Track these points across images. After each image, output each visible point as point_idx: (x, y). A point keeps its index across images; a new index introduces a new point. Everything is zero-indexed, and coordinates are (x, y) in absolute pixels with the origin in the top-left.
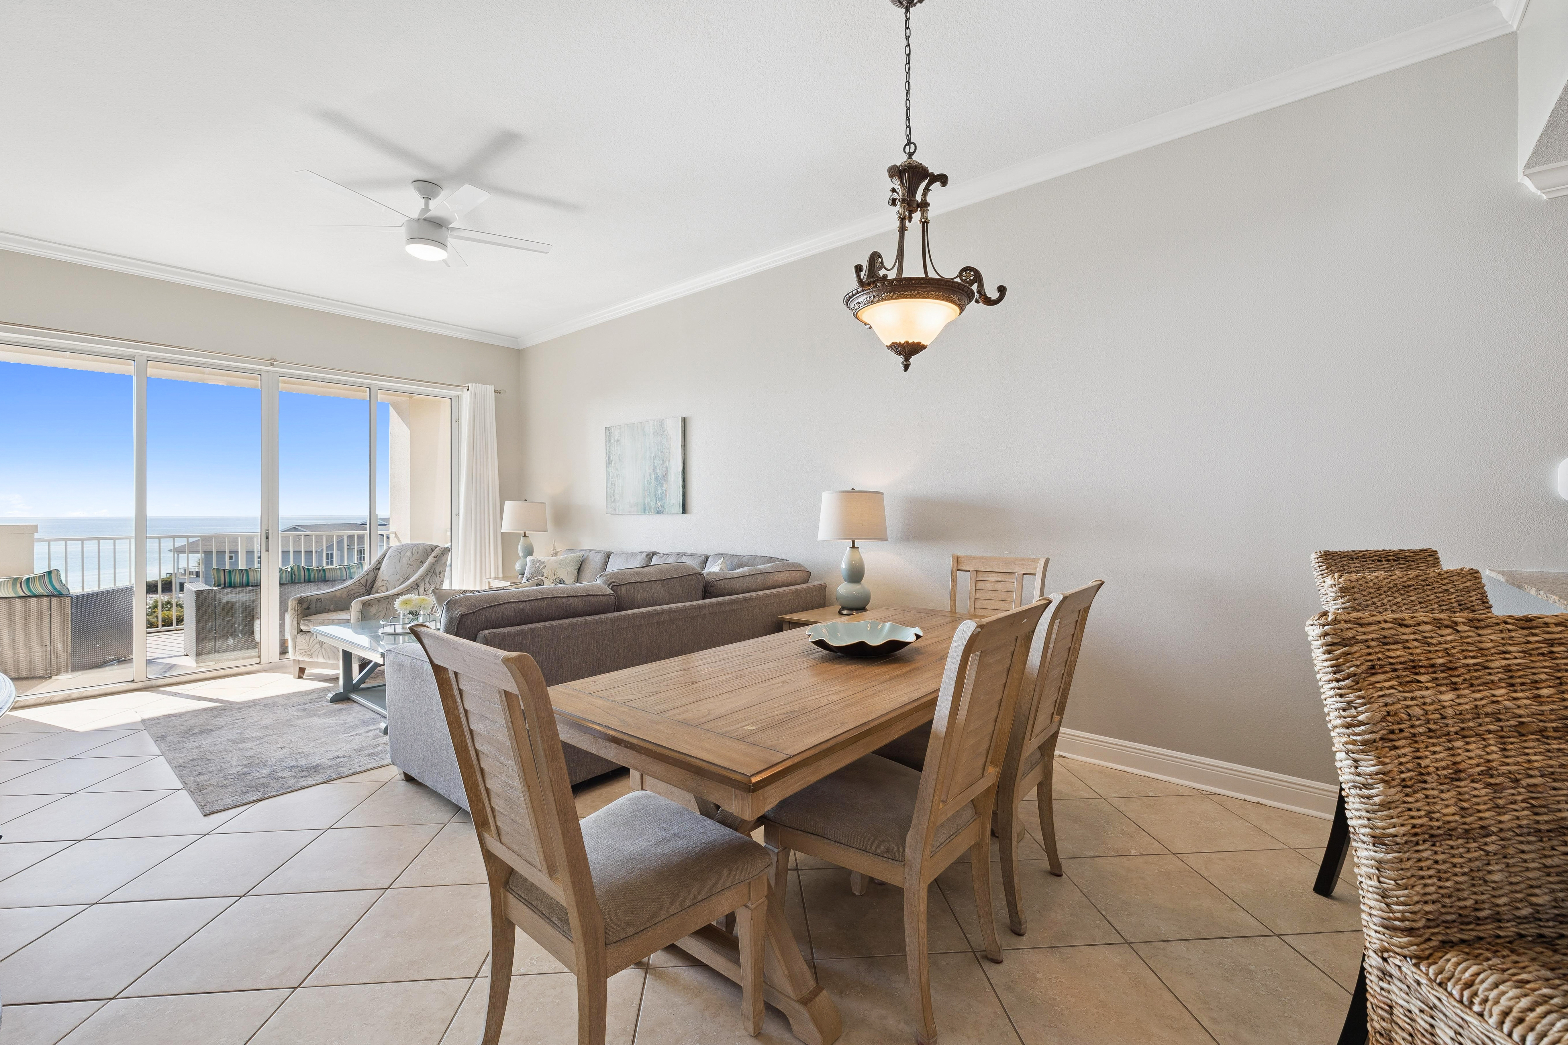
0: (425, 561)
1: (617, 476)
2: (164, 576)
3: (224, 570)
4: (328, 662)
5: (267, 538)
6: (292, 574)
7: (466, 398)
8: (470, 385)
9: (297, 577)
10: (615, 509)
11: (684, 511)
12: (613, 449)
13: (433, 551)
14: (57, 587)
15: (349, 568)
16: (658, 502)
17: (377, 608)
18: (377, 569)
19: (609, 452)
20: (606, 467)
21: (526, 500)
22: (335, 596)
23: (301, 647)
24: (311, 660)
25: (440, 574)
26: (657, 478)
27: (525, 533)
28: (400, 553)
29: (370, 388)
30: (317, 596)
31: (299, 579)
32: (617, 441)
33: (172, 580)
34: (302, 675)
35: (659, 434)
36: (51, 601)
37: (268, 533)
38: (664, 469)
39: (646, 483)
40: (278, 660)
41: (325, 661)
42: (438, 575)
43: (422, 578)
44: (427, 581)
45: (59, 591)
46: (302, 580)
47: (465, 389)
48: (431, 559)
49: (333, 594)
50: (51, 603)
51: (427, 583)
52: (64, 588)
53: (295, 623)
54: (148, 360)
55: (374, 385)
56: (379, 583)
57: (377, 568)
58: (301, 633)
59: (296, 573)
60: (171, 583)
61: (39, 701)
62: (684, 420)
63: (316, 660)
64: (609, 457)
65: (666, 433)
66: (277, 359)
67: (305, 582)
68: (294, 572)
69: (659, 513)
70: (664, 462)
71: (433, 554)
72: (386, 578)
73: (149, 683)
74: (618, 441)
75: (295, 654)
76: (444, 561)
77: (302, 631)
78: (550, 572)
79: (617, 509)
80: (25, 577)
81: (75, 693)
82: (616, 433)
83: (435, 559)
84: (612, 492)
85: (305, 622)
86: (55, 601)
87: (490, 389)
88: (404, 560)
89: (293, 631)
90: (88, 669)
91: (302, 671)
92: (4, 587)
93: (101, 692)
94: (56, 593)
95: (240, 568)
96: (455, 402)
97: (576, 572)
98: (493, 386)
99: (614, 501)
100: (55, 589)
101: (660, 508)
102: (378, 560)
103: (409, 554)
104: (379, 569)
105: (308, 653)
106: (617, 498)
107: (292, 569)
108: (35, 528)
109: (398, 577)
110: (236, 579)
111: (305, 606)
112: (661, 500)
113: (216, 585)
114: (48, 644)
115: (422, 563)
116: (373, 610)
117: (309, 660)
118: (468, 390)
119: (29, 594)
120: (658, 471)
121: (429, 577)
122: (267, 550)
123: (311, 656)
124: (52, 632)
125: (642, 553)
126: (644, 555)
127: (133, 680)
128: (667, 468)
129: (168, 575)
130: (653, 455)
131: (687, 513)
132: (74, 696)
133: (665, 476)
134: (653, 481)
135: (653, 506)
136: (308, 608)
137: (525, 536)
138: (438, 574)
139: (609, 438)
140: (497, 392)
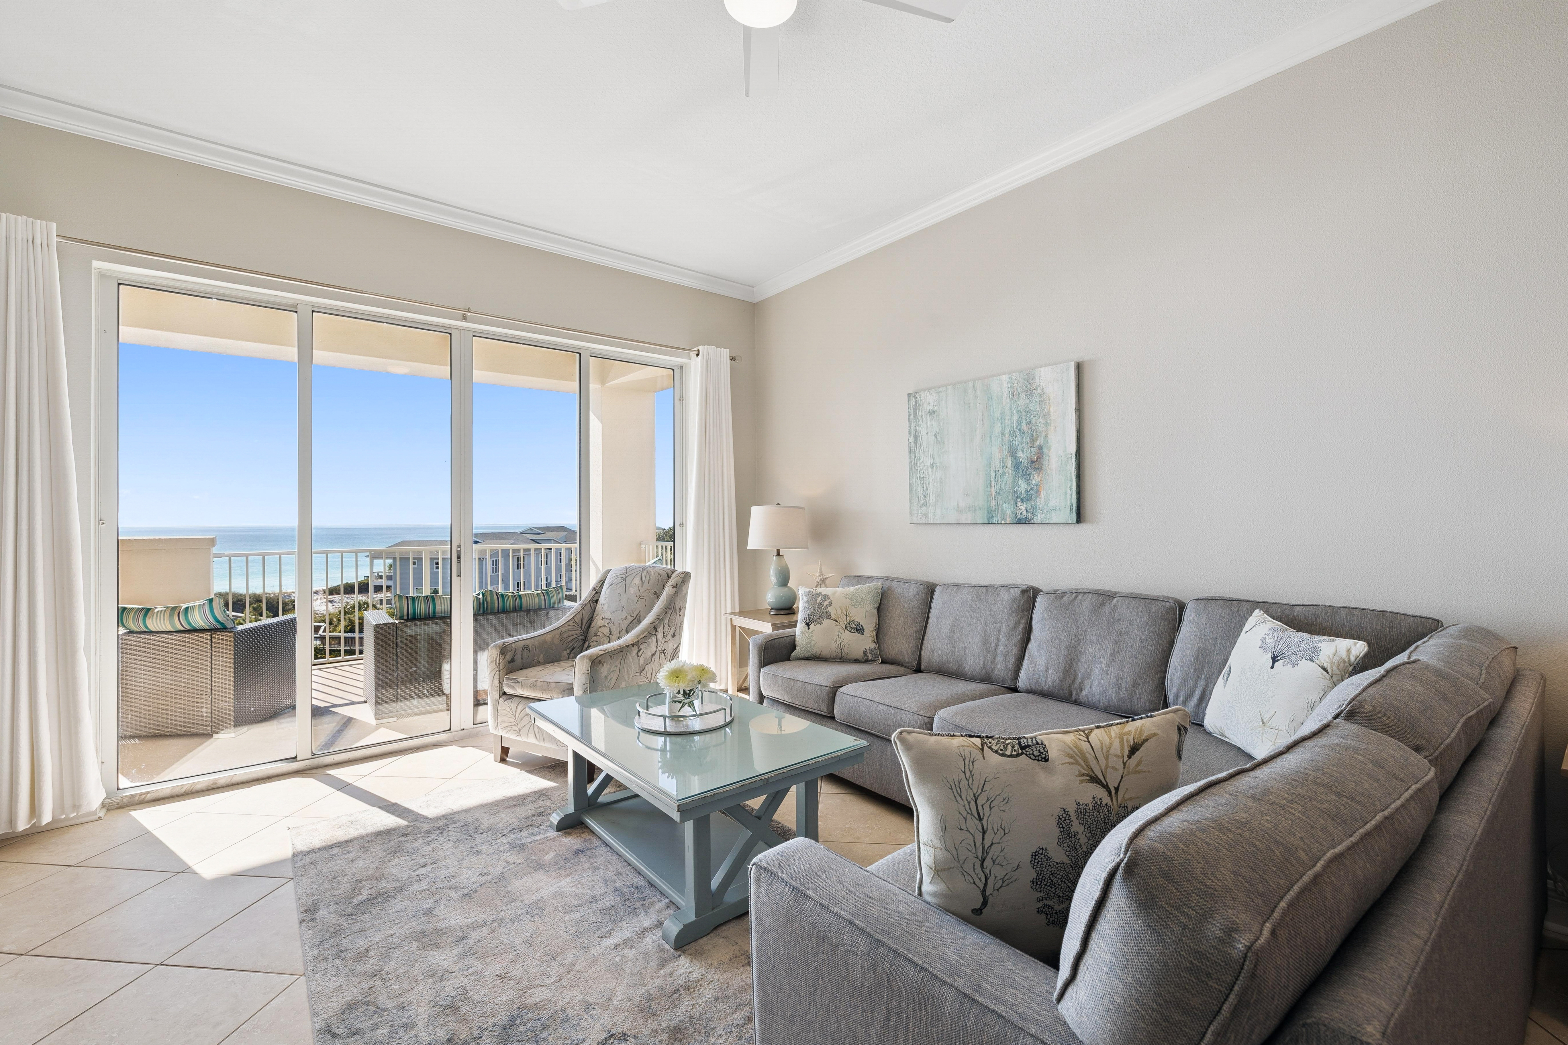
0: (661, 593)
1: (932, 466)
2: (361, 578)
3: (407, 597)
4: (543, 744)
5: (459, 558)
6: (483, 601)
7: (695, 368)
8: (701, 348)
9: (489, 604)
10: (927, 516)
11: (1080, 518)
12: (924, 426)
13: (669, 577)
14: (220, 619)
15: (547, 593)
16: (1019, 504)
17: (608, 667)
18: (594, 601)
19: (916, 430)
20: (910, 453)
21: (778, 504)
22: (545, 642)
23: (505, 719)
24: (518, 738)
25: (680, 611)
26: (1017, 466)
27: (778, 551)
28: (625, 579)
29: (580, 354)
30: (523, 643)
31: (492, 608)
32: (932, 412)
33: (368, 582)
34: (505, 757)
35: (1023, 395)
36: (211, 637)
37: (460, 550)
38: (1034, 450)
39: (993, 475)
40: (472, 726)
41: (538, 743)
42: (678, 613)
43: (660, 619)
44: (666, 622)
45: (222, 624)
46: (496, 610)
47: (693, 354)
48: (668, 590)
49: (542, 638)
50: (211, 640)
51: (667, 626)
52: (228, 620)
53: (496, 682)
54: (313, 311)
55: (585, 349)
56: (598, 622)
57: (595, 599)
58: (505, 697)
59: (489, 600)
60: (368, 584)
61: (177, 791)
62: (1079, 367)
63: (526, 740)
64: (916, 438)
65: (1039, 390)
66: (472, 309)
67: (498, 612)
68: (486, 598)
69: (1021, 521)
70: (1033, 440)
71: (671, 582)
72: (608, 615)
73: (315, 762)
74: (934, 412)
75: (497, 727)
76: (684, 592)
77: (505, 693)
78: (839, 611)
79: (931, 516)
80: (184, 607)
81: (223, 778)
82: (928, 400)
83: (675, 589)
84: (921, 490)
85: (510, 682)
86: (216, 636)
87: (725, 353)
88: (632, 590)
89: (494, 693)
90: (255, 723)
91: (505, 751)
92: (160, 619)
93: (255, 776)
94: (219, 626)
95: (424, 595)
96: (676, 374)
97: (875, 611)
98: (728, 350)
99: (926, 504)
100: (218, 621)
101: (1025, 513)
102: (594, 589)
103: (637, 581)
104: (597, 601)
105: (514, 728)
106: (932, 499)
107: (483, 595)
108: (212, 542)
109: (624, 614)
110: (422, 608)
111: (509, 657)
112: (1026, 499)
113: (398, 616)
114: (209, 692)
115: (657, 595)
116: (604, 670)
117: (516, 738)
118: (698, 355)
119: (188, 627)
120: (1020, 454)
121: (668, 616)
122: (459, 575)
123: (519, 733)
124: (213, 677)
125: (1009, 587)
126: (1017, 592)
127: (296, 757)
128: (1040, 448)
129: (366, 578)
130: (1008, 430)
131: (1084, 522)
132: (222, 782)
133: (1037, 463)
134: (1009, 472)
135: (1009, 512)
136: (513, 660)
137: (778, 555)
138: (678, 611)
139: (915, 409)
140: (732, 359)
